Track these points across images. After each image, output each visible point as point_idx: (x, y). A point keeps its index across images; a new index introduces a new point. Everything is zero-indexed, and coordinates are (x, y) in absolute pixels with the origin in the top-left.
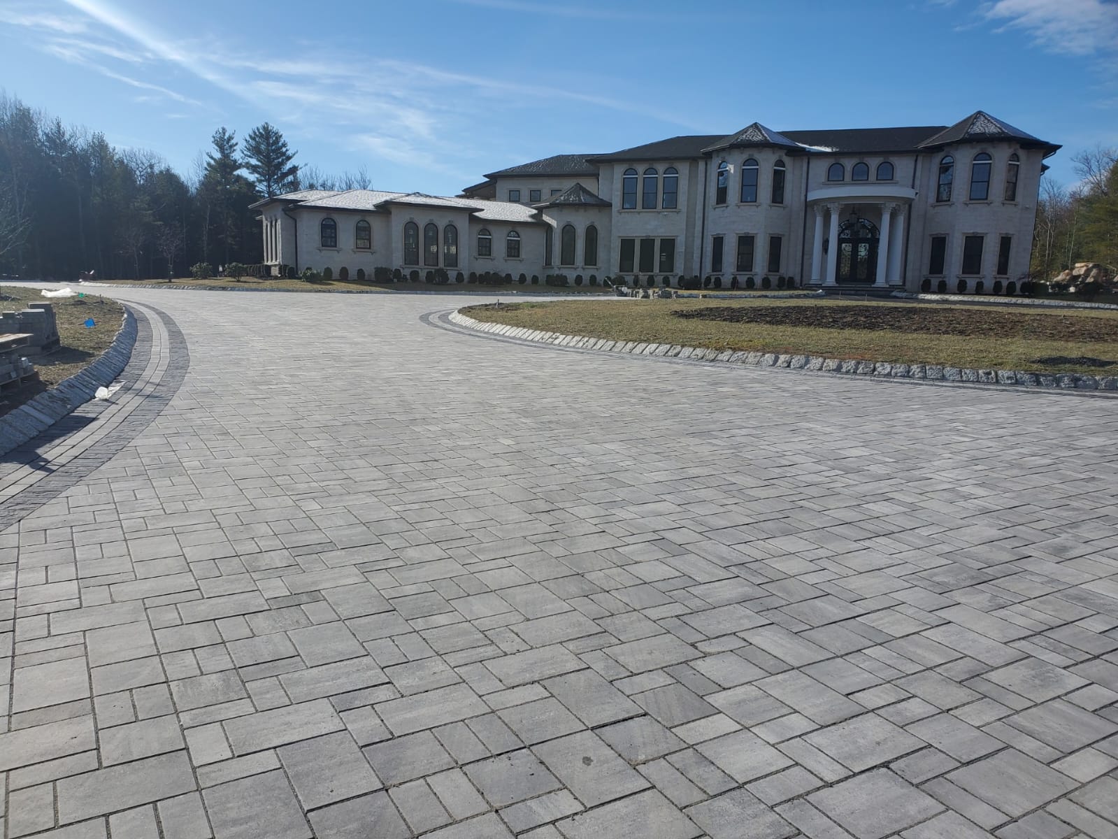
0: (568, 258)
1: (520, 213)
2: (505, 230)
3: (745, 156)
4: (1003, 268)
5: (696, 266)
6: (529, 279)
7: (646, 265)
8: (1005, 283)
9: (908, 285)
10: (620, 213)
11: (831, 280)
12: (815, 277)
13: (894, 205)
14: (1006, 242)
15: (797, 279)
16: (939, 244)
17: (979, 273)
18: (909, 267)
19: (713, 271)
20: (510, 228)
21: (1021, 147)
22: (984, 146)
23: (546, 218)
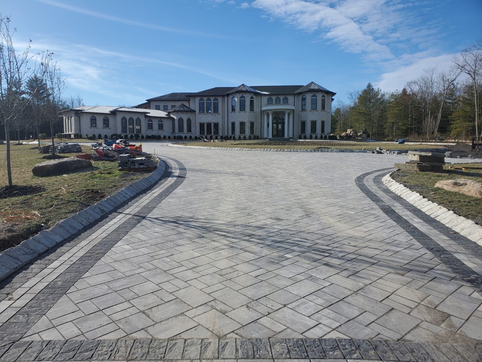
0: (181, 129)
1: (162, 114)
2: (157, 120)
3: (240, 95)
4: (323, 131)
5: (226, 132)
6: (167, 137)
7: (209, 132)
8: (324, 136)
9: (295, 137)
10: (199, 114)
11: (270, 136)
12: (265, 136)
13: (288, 111)
14: (323, 123)
15: (260, 136)
16: (303, 124)
17: (316, 133)
18: (295, 131)
19: (232, 134)
20: (159, 119)
21: (325, 93)
22: (314, 93)
23: (172, 116)
